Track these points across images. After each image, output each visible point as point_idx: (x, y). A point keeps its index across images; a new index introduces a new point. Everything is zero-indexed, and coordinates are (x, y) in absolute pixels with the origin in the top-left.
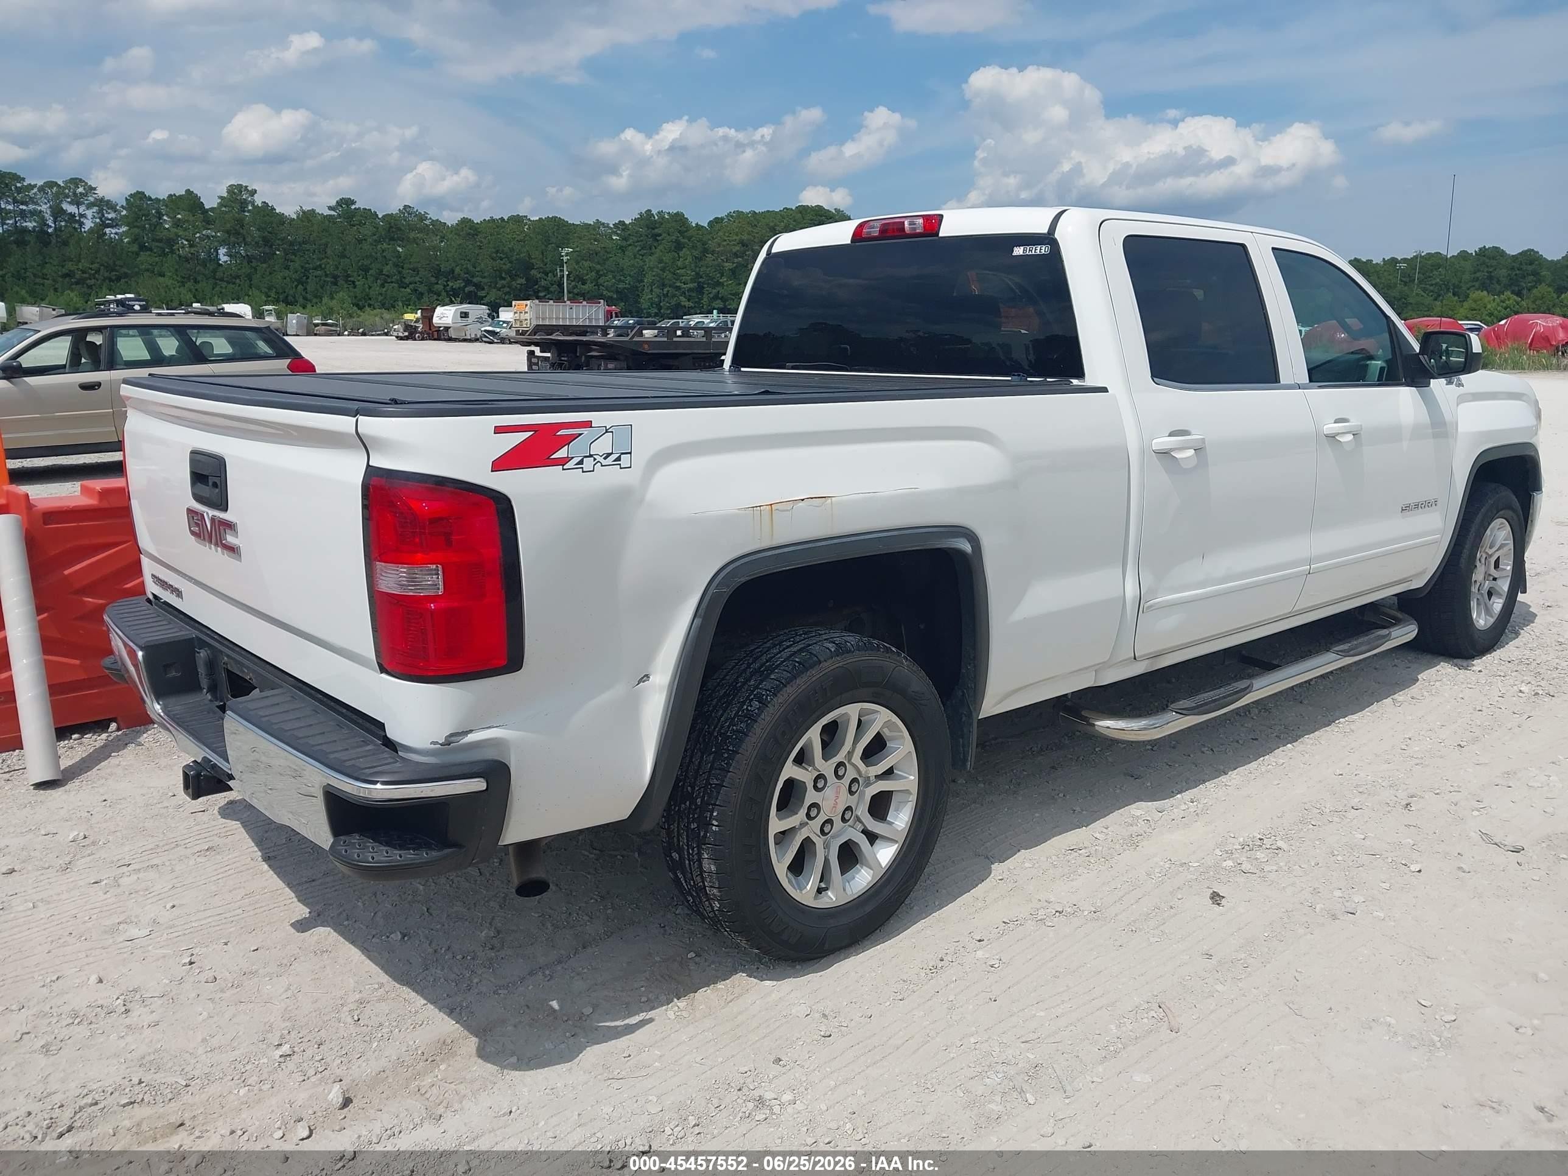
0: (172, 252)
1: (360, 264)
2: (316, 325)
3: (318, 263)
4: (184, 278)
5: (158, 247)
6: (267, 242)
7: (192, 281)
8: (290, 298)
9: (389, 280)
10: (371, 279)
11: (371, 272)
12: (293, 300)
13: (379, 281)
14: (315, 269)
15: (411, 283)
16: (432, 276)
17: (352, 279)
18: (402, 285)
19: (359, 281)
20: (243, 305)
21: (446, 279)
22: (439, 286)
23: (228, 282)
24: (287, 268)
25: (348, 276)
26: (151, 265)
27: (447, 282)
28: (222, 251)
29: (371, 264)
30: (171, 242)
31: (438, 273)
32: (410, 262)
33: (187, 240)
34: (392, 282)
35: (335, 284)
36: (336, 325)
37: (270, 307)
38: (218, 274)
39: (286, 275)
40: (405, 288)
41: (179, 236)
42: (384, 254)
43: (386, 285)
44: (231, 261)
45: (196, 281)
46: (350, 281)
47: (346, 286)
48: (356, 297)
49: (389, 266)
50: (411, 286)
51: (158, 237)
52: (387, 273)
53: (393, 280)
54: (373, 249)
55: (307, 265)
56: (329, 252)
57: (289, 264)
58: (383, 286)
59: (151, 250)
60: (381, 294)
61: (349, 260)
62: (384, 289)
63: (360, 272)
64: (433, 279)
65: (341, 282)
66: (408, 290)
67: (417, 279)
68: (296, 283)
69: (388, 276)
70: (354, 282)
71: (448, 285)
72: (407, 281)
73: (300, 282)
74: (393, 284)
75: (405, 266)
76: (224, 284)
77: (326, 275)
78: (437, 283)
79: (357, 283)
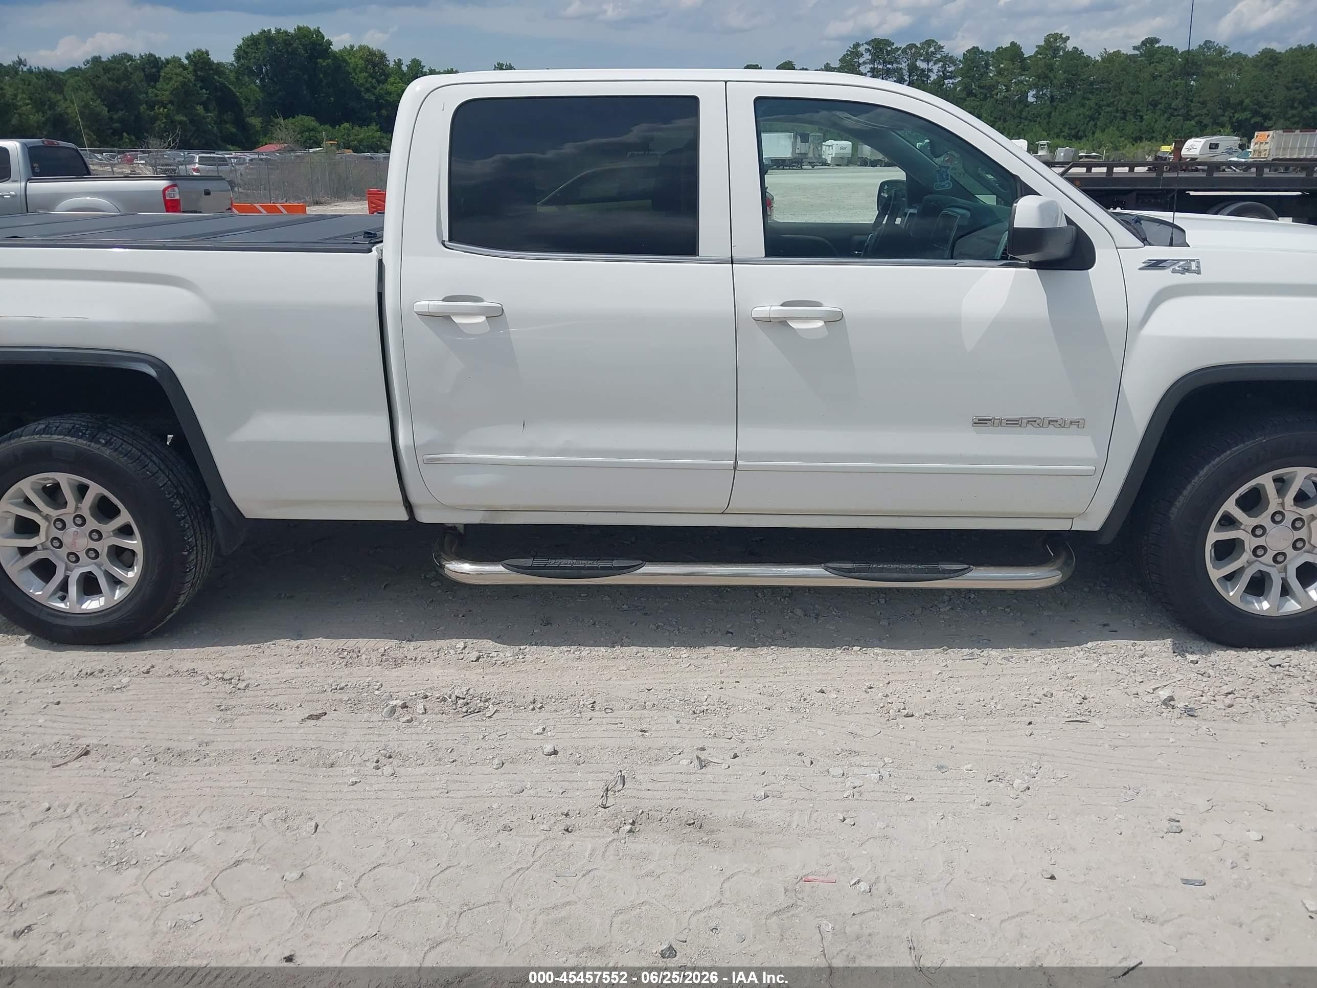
0: (992, 97)
1: (1151, 99)
2: (1081, 157)
3: (1112, 100)
4: (996, 118)
5: (981, 93)
6: (1071, 83)
7: (1002, 120)
8: (1081, 133)
9: (1176, 113)
10: (1158, 112)
11: (1159, 106)
12: (1083, 134)
13: (1166, 114)
14: (1108, 105)
15: (1196, 116)
16: (1220, 108)
17: (1141, 113)
18: (1187, 117)
19: (1147, 115)
20: (1023, 140)
21: (1233, 111)
22: (1224, 118)
23: (1030, 121)
24: (1083, 106)
25: (1138, 111)
26: (973, 108)
27: (1233, 113)
28: (1031, 93)
29: (1162, 98)
30: (992, 87)
31: (1226, 105)
32: (1200, 96)
33: (1005, 86)
34: (1179, 115)
35: (1124, 119)
36: (1099, 158)
37: (1045, 142)
38: (1024, 113)
39: (1081, 112)
40: (1190, 121)
41: (999, 83)
42: (1176, 89)
43: (1173, 118)
44: (1036, 102)
45: (1005, 121)
46: (1138, 116)
47: (1133, 120)
48: (1140, 130)
49: (1178, 100)
50: (1197, 119)
51: (982, 85)
52: (1175, 107)
53: (1180, 113)
54: (1167, 84)
55: (1102, 103)
56: (1124, 89)
57: (1086, 102)
58: (1168, 119)
59: (975, 96)
60: (1166, 127)
61: (1140, 96)
62: (1170, 122)
63: (1150, 107)
64: (1220, 112)
65: (1130, 117)
66: (1193, 123)
67: (1205, 111)
68: (1088, 119)
69: (1176, 110)
70: (1141, 117)
71: (1234, 116)
72: (1193, 114)
73: (1092, 118)
74: (1179, 117)
75: (1194, 100)
76: (1026, 123)
77: (1117, 111)
78: (1224, 115)
79: (1145, 117)
